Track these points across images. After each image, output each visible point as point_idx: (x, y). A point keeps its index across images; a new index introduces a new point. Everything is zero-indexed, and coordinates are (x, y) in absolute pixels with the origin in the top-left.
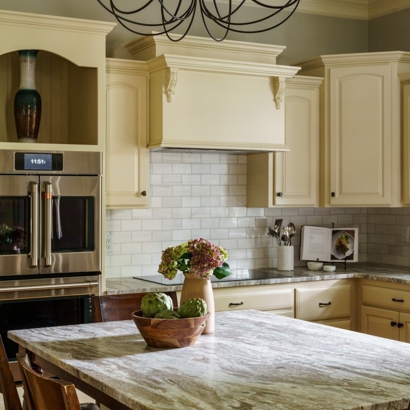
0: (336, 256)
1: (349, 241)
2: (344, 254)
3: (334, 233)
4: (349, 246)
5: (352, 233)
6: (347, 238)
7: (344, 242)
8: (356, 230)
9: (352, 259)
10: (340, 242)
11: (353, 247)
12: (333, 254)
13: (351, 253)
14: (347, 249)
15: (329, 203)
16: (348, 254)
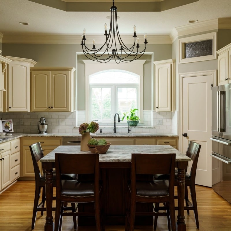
0: (5, 130)
1: (10, 124)
2: (8, 129)
3: (3, 122)
4: (10, 126)
5: (11, 121)
6: (9, 123)
7: (8, 125)
8: (12, 120)
9: (12, 131)
10: (6, 125)
11: (11, 127)
12: (4, 130)
13: (11, 129)
14: (9, 128)
15: (8, 111)
16: (10, 129)
